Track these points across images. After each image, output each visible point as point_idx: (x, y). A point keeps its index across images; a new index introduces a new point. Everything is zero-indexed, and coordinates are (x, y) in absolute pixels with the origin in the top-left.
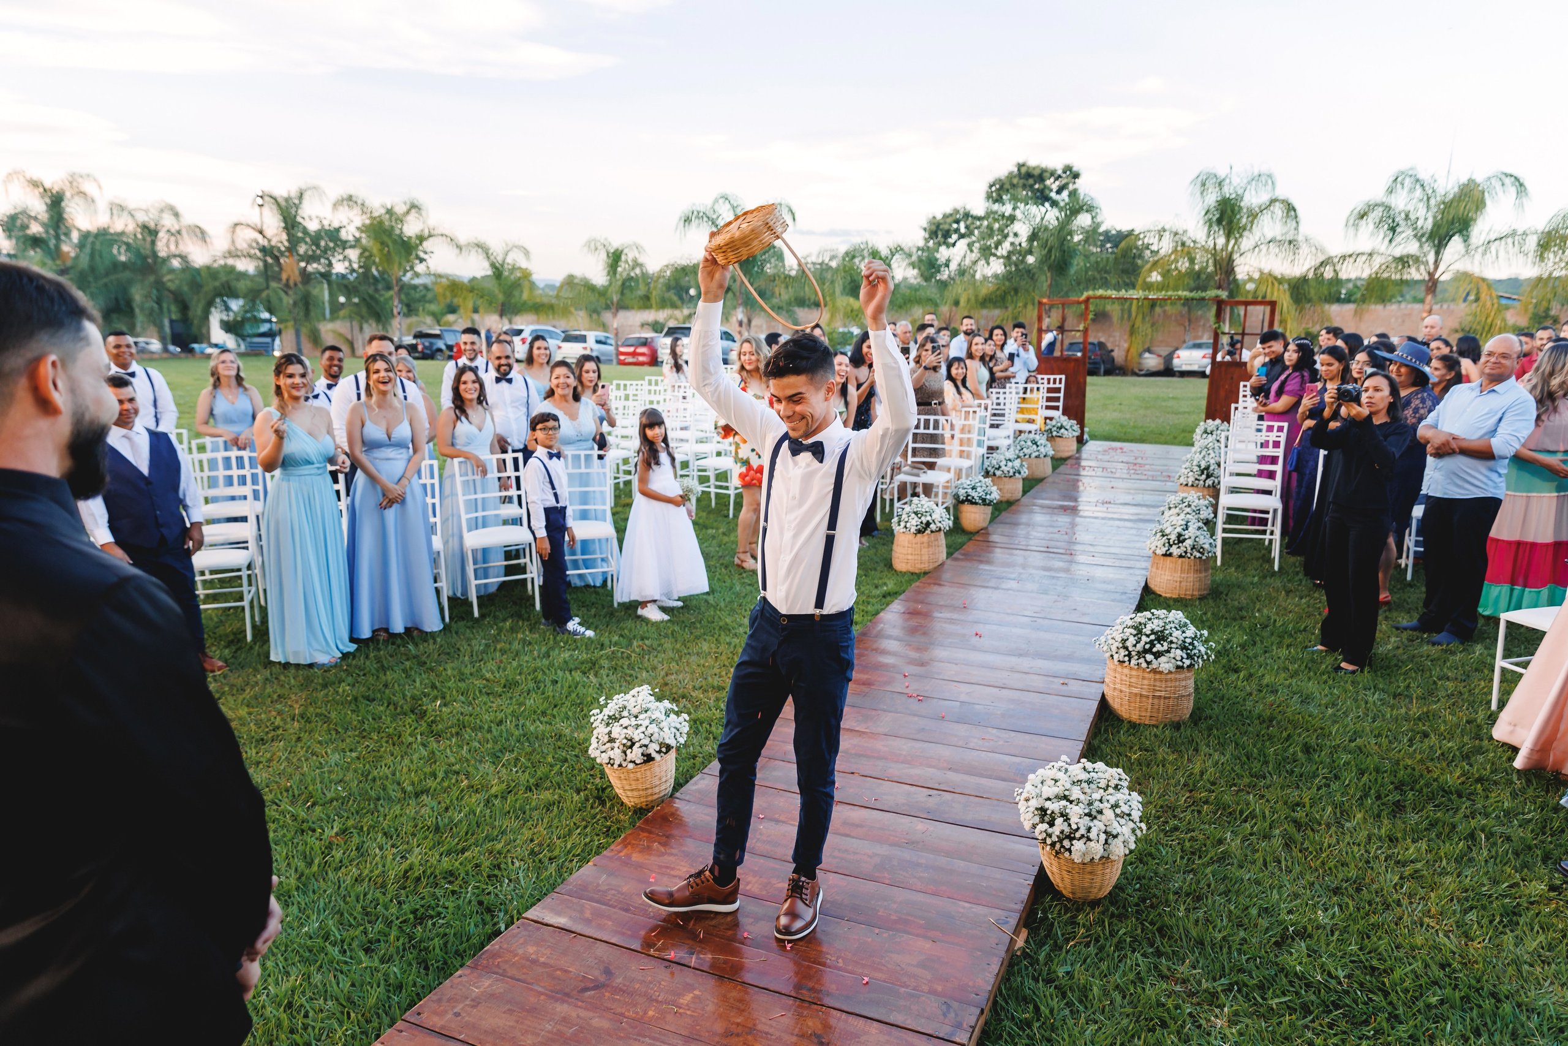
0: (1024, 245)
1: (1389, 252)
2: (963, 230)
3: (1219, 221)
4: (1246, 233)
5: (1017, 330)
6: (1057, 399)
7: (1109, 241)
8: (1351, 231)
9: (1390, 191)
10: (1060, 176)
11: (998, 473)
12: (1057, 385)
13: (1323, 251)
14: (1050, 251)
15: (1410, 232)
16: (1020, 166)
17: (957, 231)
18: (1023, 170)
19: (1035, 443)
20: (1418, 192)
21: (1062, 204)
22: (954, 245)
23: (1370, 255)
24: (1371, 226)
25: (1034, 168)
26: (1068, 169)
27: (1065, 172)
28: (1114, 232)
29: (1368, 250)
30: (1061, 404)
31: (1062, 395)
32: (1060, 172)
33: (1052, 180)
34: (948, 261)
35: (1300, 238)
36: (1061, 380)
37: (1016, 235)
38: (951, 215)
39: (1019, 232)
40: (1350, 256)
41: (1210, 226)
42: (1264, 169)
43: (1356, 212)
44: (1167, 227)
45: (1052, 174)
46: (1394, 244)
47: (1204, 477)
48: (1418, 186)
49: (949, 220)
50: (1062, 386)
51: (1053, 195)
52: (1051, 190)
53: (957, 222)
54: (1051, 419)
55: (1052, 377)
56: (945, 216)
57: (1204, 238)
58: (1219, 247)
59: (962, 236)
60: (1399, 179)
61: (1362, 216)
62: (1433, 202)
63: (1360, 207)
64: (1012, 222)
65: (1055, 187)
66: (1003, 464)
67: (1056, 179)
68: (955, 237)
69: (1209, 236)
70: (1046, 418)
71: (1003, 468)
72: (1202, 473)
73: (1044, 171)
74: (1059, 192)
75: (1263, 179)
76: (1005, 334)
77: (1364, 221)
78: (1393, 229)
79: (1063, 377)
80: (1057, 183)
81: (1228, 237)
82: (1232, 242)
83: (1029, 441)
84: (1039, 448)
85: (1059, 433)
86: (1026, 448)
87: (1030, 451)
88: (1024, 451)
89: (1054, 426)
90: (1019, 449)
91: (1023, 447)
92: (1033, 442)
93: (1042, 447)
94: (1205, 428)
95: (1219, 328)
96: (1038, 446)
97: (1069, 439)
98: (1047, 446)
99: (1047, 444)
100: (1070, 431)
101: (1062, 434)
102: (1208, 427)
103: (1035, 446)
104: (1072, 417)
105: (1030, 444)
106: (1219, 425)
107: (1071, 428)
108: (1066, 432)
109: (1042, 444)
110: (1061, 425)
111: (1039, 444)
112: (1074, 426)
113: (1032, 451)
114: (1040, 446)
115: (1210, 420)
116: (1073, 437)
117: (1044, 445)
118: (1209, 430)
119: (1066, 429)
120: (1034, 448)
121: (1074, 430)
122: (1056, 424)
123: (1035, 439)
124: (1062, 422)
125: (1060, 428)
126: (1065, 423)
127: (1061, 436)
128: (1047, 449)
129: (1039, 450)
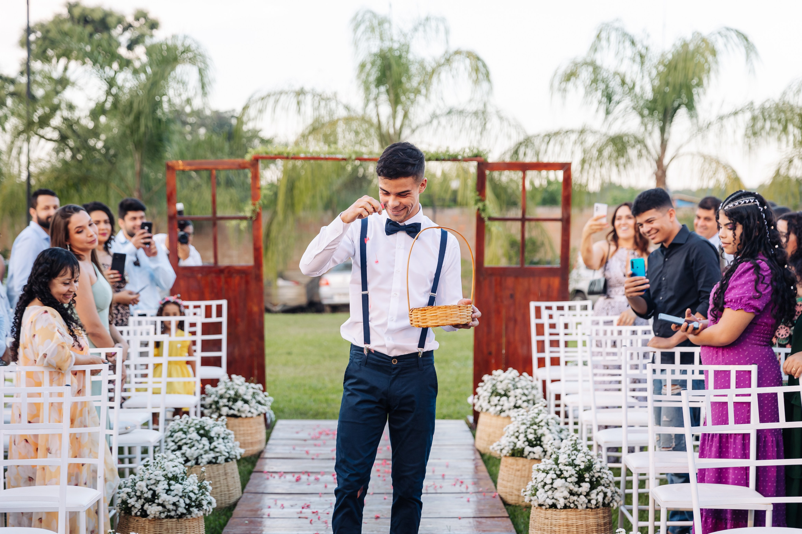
1: (604, 130)
3: (380, 82)
4: (421, 99)
5: (131, 214)
6: (216, 345)
7: (203, 125)
8: (558, 96)
9: (595, 49)
10: (131, 25)
11: (153, 510)
12: (214, 319)
13: (518, 127)
14: (137, 118)
15: (627, 102)
16: (72, 6)
18: (77, 12)
19: (204, 433)
20: (629, 51)
21: (137, 64)
23: (582, 132)
24: (581, 91)
25: (93, 10)
26: (141, 15)
27: (137, 19)
29: (578, 126)
30: (223, 354)
31: (223, 337)
32: (130, 19)
33: (119, 29)
36: (219, 308)
37: (71, 107)
39: (75, 102)
40: (557, 134)
41: (367, 89)
43: (561, 72)
45: (120, 21)
46: (611, 117)
47: (586, 486)
48: (628, 44)
50: (224, 319)
51: (123, 51)
52: (119, 45)
54: (214, 382)
55: (203, 304)
57: (361, 104)
60: (604, 35)
61: (570, 76)
62: (647, 64)
63: (565, 66)
64: (64, 88)
66: (161, 488)
67: (125, 29)
69: (367, 101)
70: (204, 382)
71: (163, 497)
72: (580, 480)
73: (107, 15)
74: (130, 47)
75: (433, 24)
76: (111, 221)
77: (570, 85)
78: (609, 98)
79: (224, 303)
80: (128, 34)
81: (395, 102)
82: (401, 111)
83: (193, 431)
84: (214, 444)
85: (234, 409)
86: (188, 446)
87: (198, 451)
88: (183, 451)
89: (221, 397)
90: (173, 448)
91: (180, 443)
92: (202, 432)
93: (221, 440)
94: (494, 385)
95: (484, 210)
96: (211, 440)
97: (251, 420)
98: (229, 437)
99: (229, 434)
100: (253, 403)
101: (239, 410)
102: (498, 384)
103: (205, 441)
104: (250, 378)
105: (195, 436)
106: (517, 379)
107: (254, 398)
108: (246, 405)
109: (219, 435)
110: (236, 394)
111: (212, 434)
112: (258, 394)
113: (202, 452)
114: (215, 439)
115: (500, 372)
116: (259, 415)
117: (222, 436)
118: (500, 388)
119: (246, 402)
120: (204, 445)
121: (259, 403)
122: (226, 392)
123: (205, 425)
124: (236, 387)
125: (235, 400)
126: (242, 390)
127: (239, 414)
128: (231, 444)
129: (216, 447)
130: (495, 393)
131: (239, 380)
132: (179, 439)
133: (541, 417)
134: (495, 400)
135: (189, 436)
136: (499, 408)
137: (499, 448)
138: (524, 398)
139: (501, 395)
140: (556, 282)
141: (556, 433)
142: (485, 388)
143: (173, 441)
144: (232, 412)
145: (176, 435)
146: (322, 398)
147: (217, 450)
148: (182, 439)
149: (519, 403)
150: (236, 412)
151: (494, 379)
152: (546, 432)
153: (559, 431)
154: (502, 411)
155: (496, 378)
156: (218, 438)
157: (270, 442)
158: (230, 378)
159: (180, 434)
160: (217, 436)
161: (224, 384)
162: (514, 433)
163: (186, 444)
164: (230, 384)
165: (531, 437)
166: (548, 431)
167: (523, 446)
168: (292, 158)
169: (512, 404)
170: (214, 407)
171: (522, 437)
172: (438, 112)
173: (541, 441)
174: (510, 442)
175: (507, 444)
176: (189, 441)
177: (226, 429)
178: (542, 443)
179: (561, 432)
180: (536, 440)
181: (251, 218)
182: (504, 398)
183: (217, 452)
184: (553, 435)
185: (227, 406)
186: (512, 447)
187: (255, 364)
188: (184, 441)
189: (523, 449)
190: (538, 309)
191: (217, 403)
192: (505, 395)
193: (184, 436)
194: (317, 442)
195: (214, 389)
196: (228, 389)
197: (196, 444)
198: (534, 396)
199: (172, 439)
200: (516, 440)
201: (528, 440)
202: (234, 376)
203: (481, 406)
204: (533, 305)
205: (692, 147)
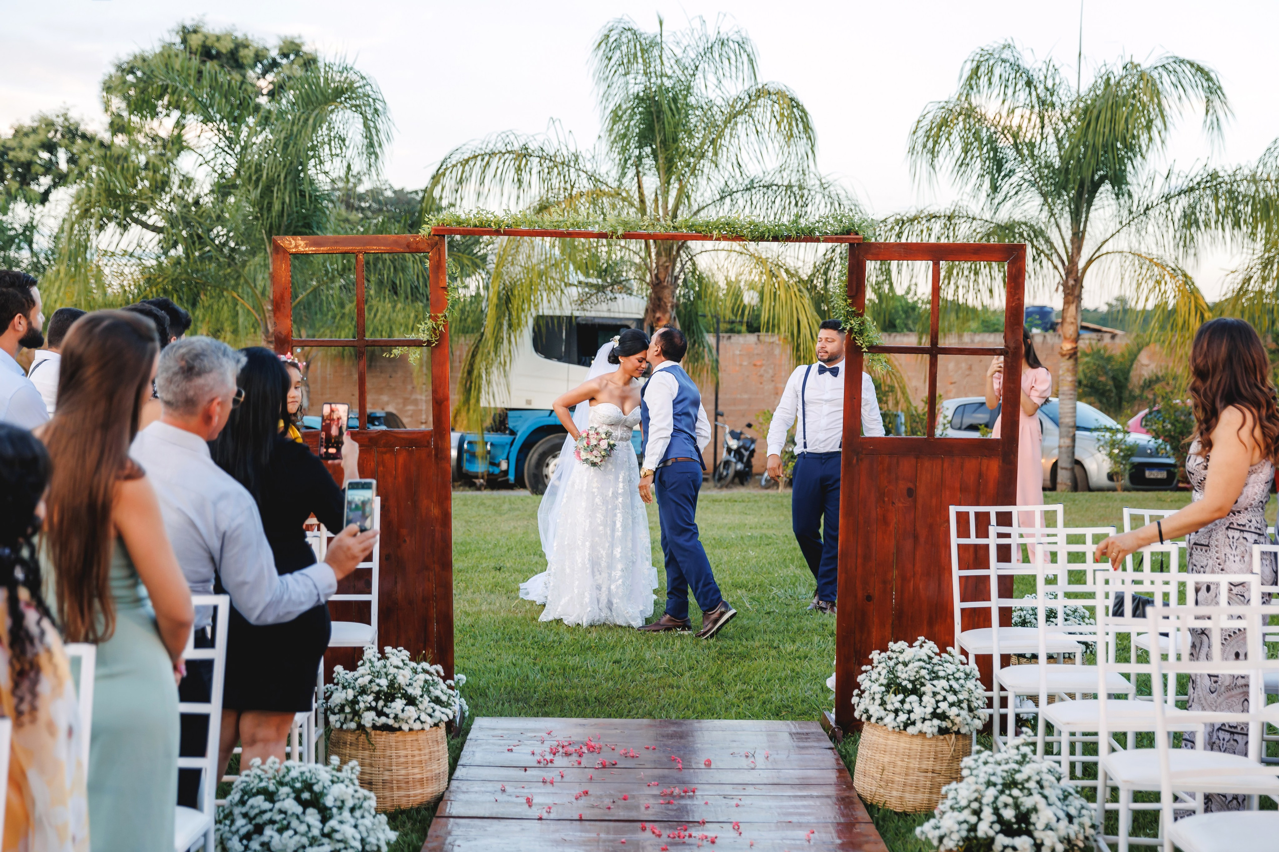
0: (207, 201)
1: (987, 216)
2: (63, 166)
3: (645, 138)
10: (274, 64)
15: (1025, 173)
16: (186, 33)
17: (49, 167)
18: (195, 41)
19: (310, 798)
22: (44, 198)
23: (950, 218)
25: (218, 40)
26: (291, 49)
27: (285, 55)
28: (389, 194)
29: (943, 208)
30: (373, 598)
31: (374, 564)
32: (274, 53)
33: (259, 69)
34: (30, 228)
35: (811, 182)
37: (187, 181)
38: (34, 131)
39: (194, 176)
40: (912, 220)
42: (728, 30)
43: (926, 123)
44: (532, 146)
45: (258, 57)
46: (1000, 197)
49: (28, 142)
51: (262, 101)
52: (258, 91)
53: (51, 147)
56: (19, 133)
57: (615, 173)
58: (649, 197)
59: (61, 179)
63: (934, 114)
64: (177, 154)
65: (265, 84)
67: (268, 68)
68: (45, 181)
69: (624, 168)
73: (240, 45)
78: (995, 165)
80: (270, 77)
81: (667, 170)
82: (675, 186)
83: (288, 795)
84: (333, 823)
85: (387, 716)
86: (276, 826)
87: (297, 838)
88: (265, 838)
89: (363, 691)
90: (243, 831)
91: (259, 820)
92: (306, 795)
93: (346, 814)
94: (891, 671)
95: (861, 333)
96: (325, 815)
97: (421, 736)
98: (366, 804)
99: (366, 798)
100: (425, 703)
101: (396, 717)
102: (900, 667)
103: (312, 817)
104: (419, 652)
105: (291, 805)
106: (936, 659)
107: (429, 692)
108: (411, 709)
109: (343, 802)
110: (391, 684)
111: (329, 801)
112: (435, 684)
113: (305, 841)
114: (335, 810)
115: (902, 644)
116: (436, 725)
117: (350, 803)
118: (905, 675)
119: (411, 701)
120: (309, 826)
121: (437, 701)
122: (371, 682)
123: (314, 781)
124: (392, 670)
125: (390, 697)
126: (403, 677)
127: (396, 725)
128: (368, 821)
129: (334, 831)
130: (893, 686)
131: (398, 656)
132: (256, 811)
133: (1027, 770)
134: (894, 700)
135: (278, 805)
136: (903, 717)
137: (937, 833)
138: (952, 698)
139: (906, 692)
140: (993, 467)
141: (1059, 804)
142: (874, 676)
143: (245, 815)
144: (383, 720)
145: (252, 801)
146: (554, 663)
147: (337, 836)
148: (264, 812)
149: (944, 706)
150: (391, 722)
151: (890, 658)
152: (1041, 803)
153: (1061, 797)
154: (909, 723)
155: (894, 656)
156: (340, 808)
157: (459, 772)
158: (381, 651)
159: (259, 802)
160: (339, 804)
161: (368, 664)
162: (970, 802)
163: (272, 822)
164: (379, 664)
165: (1009, 814)
166: (1043, 801)
167: (991, 833)
168: (506, 233)
169: (929, 710)
170: (347, 710)
171: (987, 814)
172: (733, 186)
173: (1028, 823)
174: (960, 823)
175: (956, 827)
176: (278, 817)
177: (359, 788)
178: (1032, 828)
179: (1065, 798)
180: (1018, 822)
181: (429, 343)
182: (913, 698)
183: (339, 841)
184: (1054, 807)
185: (375, 709)
186: (964, 834)
187: (434, 613)
188: (267, 816)
189: (991, 840)
190: (962, 518)
191: (354, 702)
192: (914, 691)
193: (267, 805)
194: (548, 774)
195: (350, 675)
196: (378, 675)
197: (295, 823)
198: (970, 692)
199: (244, 810)
200: (973, 819)
201: (1000, 819)
202: (388, 649)
203: (867, 711)
204: (953, 510)
205: (1122, 242)
